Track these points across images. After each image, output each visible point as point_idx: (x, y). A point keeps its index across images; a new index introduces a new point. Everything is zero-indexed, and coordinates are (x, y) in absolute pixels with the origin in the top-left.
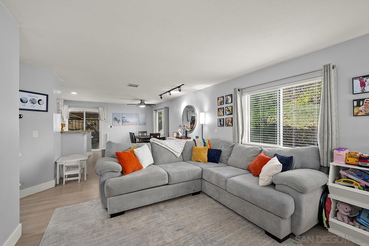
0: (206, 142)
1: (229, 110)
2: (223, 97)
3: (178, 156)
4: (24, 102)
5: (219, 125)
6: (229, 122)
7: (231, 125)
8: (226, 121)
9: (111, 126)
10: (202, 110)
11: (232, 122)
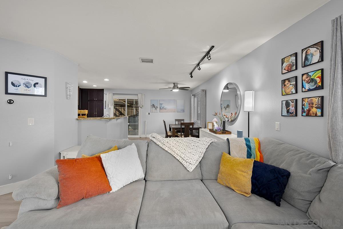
0: (254, 145)
1: (312, 80)
2: (296, 55)
3: (191, 170)
4: (17, 86)
5: (285, 113)
6: (312, 107)
7: (319, 114)
8: (303, 105)
9: (149, 113)
10: (249, 88)
11: (321, 107)
